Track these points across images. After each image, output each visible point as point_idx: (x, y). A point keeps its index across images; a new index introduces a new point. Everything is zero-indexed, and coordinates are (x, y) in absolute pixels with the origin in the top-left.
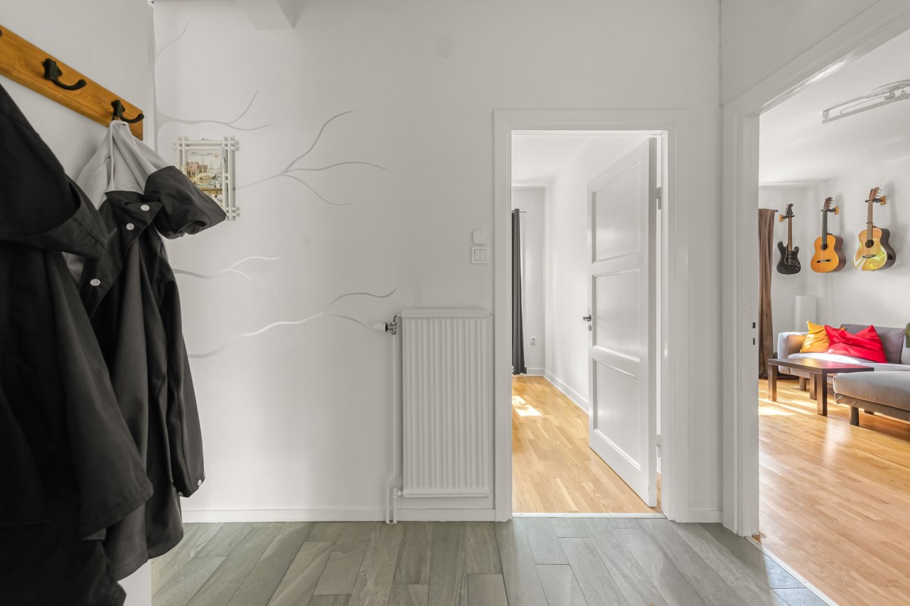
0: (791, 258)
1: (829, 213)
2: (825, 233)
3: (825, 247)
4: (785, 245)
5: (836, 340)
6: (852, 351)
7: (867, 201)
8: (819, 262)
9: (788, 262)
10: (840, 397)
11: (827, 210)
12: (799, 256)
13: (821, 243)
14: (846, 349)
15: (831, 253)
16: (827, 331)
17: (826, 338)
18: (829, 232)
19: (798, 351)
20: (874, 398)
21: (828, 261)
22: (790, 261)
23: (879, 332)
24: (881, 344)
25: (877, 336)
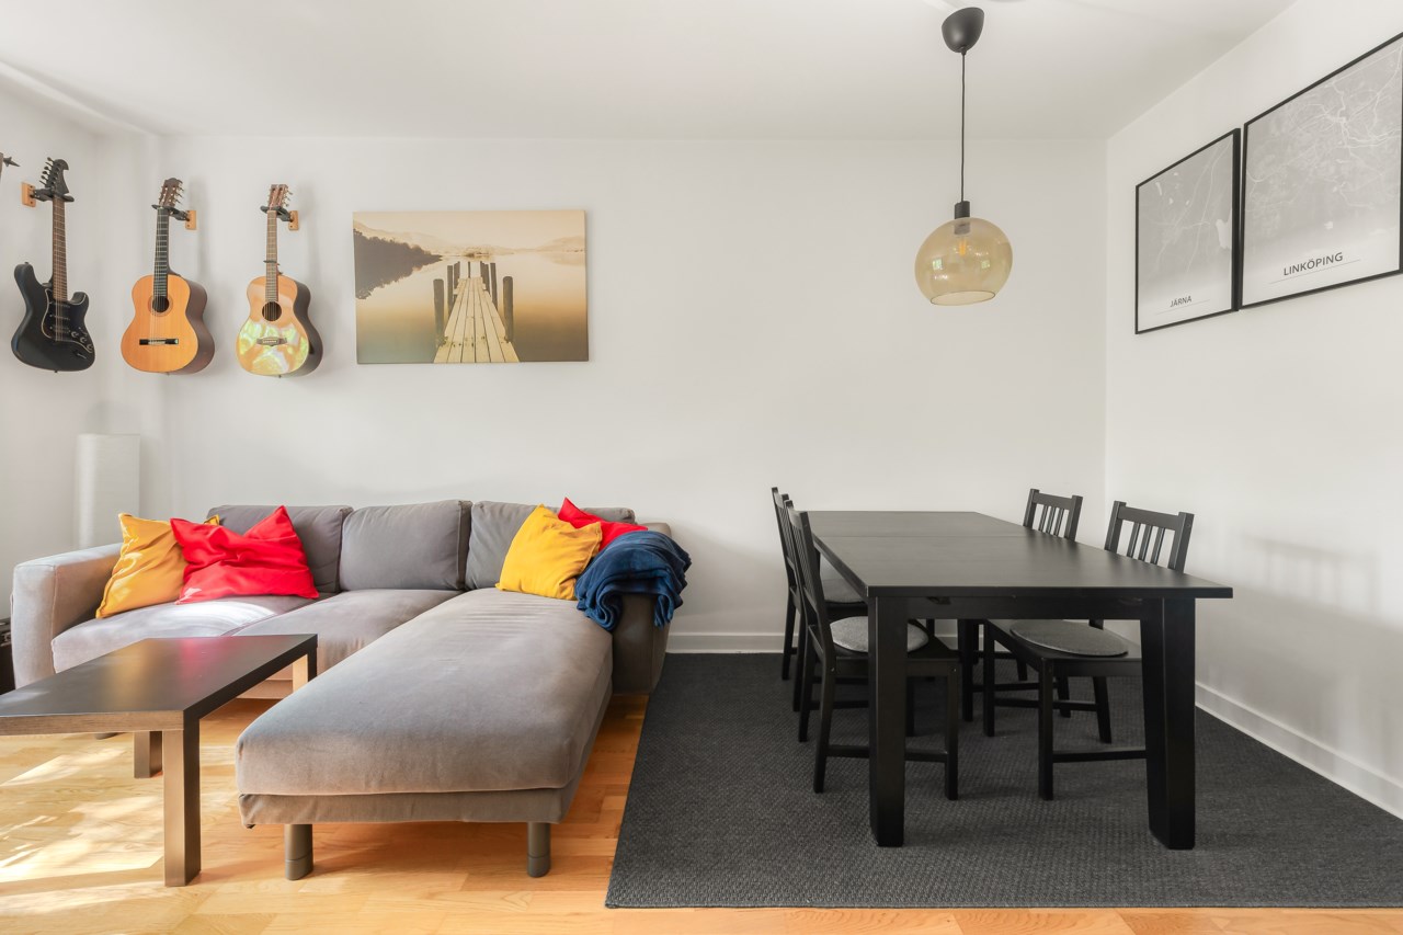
0: (64, 323)
1: (172, 220)
2: (163, 269)
3: (162, 304)
4: (43, 276)
5: (201, 555)
6: (243, 581)
7: (265, 210)
8: (144, 342)
9: (52, 333)
10: (259, 805)
11: (168, 211)
12: (90, 321)
13: (150, 293)
14: (229, 580)
15: (176, 321)
16: (177, 534)
17: (175, 554)
18: (173, 268)
19: (88, 614)
20: (373, 783)
21: (171, 342)
22: (58, 329)
23: (295, 519)
24: (301, 549)
25: (295, 530)
